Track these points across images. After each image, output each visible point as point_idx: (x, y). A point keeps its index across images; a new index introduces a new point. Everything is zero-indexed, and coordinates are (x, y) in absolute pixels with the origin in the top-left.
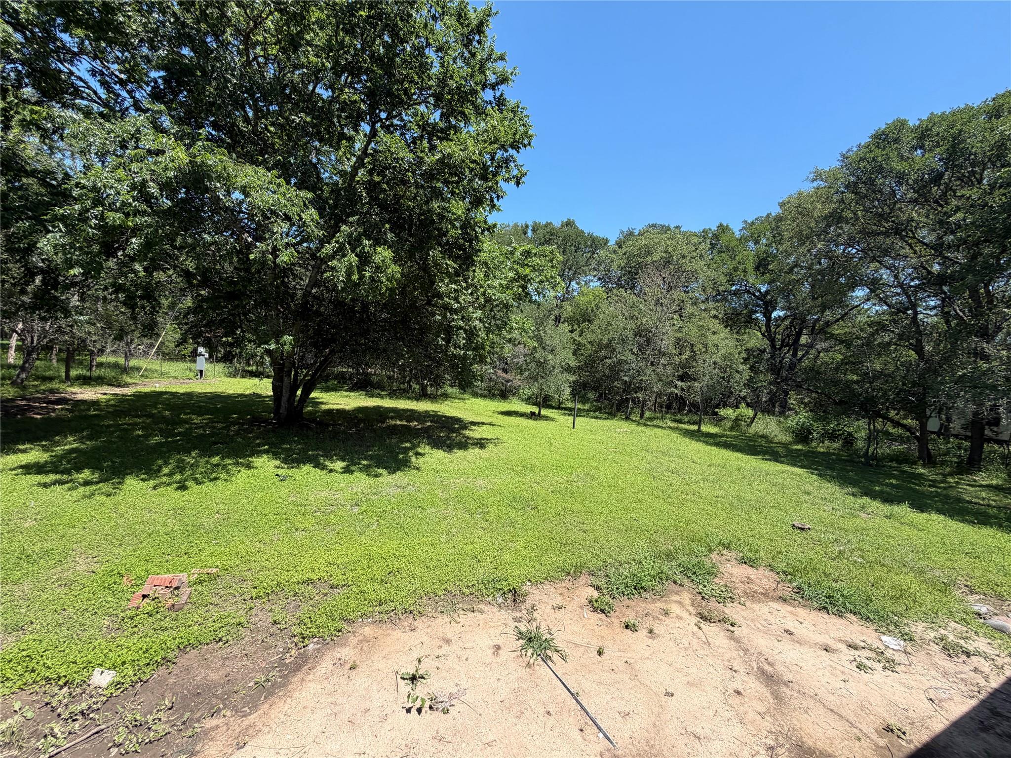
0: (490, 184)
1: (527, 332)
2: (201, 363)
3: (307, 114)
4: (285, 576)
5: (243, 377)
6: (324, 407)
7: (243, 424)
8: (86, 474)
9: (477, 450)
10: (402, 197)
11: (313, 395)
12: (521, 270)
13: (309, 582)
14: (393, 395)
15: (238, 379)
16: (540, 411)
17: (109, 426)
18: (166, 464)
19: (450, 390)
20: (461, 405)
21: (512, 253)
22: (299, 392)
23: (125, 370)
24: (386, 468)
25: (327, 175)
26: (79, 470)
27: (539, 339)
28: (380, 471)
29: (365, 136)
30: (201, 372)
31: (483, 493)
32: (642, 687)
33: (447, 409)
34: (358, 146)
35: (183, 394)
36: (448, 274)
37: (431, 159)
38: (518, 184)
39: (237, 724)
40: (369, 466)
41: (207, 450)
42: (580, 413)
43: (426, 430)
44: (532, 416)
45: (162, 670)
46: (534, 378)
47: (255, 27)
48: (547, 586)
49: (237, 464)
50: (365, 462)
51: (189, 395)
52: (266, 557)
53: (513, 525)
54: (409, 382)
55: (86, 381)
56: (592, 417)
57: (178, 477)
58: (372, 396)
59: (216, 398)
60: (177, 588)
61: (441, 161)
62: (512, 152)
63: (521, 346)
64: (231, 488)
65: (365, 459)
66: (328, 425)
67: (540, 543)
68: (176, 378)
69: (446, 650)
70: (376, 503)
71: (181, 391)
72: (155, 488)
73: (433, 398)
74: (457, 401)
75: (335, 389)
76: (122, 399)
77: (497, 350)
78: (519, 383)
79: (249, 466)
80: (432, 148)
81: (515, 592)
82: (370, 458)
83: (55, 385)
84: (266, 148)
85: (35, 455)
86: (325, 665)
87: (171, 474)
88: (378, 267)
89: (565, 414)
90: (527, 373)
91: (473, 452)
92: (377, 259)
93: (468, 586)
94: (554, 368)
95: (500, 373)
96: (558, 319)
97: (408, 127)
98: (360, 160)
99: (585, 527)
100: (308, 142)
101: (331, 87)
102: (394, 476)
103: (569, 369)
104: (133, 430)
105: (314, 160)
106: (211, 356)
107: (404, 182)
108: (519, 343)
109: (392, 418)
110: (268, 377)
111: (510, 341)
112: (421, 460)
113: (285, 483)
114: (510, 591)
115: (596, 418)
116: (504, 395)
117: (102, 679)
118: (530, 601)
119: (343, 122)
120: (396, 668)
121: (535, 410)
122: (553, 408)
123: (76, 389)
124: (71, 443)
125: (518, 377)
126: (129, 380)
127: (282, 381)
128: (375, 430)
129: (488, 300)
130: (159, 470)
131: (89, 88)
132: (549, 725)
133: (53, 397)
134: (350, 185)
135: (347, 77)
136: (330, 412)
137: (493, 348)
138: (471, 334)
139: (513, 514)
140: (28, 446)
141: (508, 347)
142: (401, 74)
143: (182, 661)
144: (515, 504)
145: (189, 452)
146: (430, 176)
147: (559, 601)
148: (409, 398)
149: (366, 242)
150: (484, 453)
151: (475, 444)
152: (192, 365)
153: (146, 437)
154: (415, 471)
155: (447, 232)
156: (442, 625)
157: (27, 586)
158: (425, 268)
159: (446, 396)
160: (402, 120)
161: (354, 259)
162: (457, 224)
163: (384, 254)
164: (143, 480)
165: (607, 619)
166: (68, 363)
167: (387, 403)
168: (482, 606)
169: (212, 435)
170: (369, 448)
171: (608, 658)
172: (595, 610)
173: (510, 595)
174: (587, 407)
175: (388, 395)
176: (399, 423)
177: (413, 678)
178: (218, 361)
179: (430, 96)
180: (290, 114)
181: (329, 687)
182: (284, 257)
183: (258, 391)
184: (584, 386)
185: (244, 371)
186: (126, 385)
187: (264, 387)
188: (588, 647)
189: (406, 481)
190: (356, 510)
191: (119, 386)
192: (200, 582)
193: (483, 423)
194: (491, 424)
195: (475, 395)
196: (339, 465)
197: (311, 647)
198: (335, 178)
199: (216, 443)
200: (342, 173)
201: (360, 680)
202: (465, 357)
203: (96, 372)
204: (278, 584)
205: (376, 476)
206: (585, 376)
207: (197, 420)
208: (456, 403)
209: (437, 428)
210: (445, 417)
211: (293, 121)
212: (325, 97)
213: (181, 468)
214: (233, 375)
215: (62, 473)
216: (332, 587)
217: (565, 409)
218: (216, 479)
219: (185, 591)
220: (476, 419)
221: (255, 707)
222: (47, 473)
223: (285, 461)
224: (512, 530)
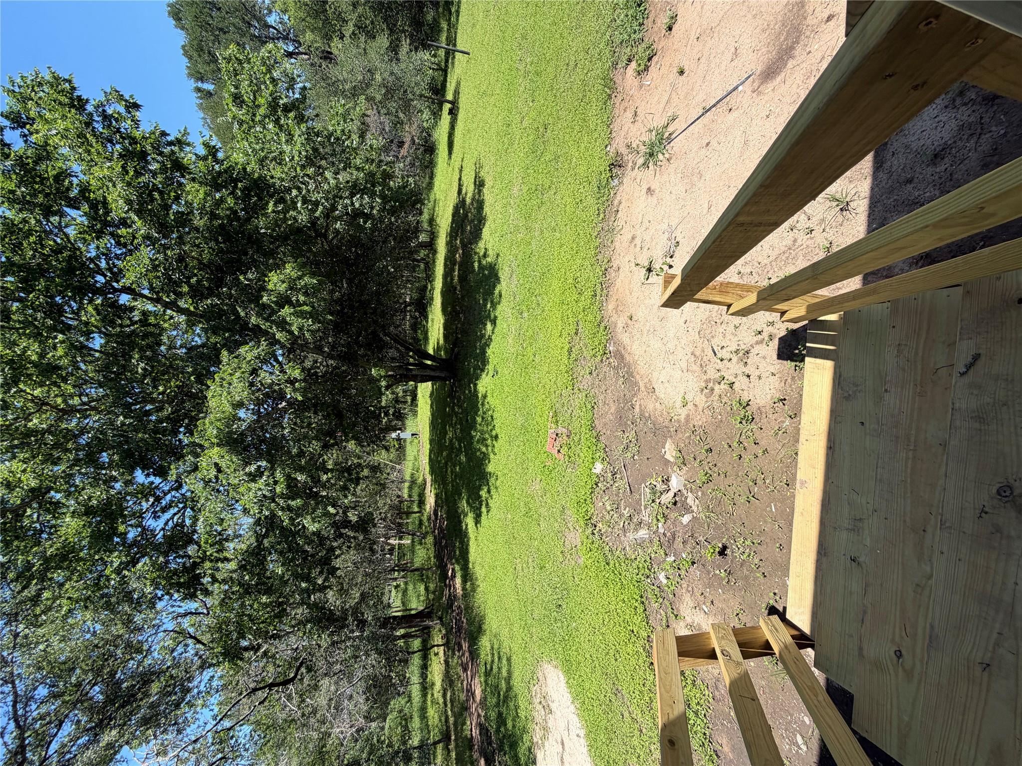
0: (149, 148)
1: (348, 111)
2: (406, 435)
3: (131, 357)
4: (563, 368)
5: (417, 406)
6: (442, 342)
7: (454, 403)
8: (483, 493)
9: (485, 190)
10: (200, 262)
11: (431, 352)
12: (262, 111)
13: (570, 351)
14: (429, 277)
15: (419, 409)
16: (449, 102)
17: (453, 486)
18: (479, 450)
19: (425, 216)
20: (441, 204)
21: (241, 122)
22: (429, 362)
23: (413, 482)
24: (494, 287)
25: (197, 339)
26: (480, 497)
27: (354, 93)
28: (497, 292)
29: (135, 300)
30: (413, 435)
31: (525, 188)
32: (722, 23)
33: (444, 222)
34: (150, 307)
35: (431, 445)
36: (285, 211)
37: (140, 227)
38: (136, 106)
39: (643, 394)
40: (492, 302)
41: (472, 425)
42: (452, 41)
43: (464, 246)
44: (453, 112)
45: (602, 438)
46: (406, 106)
47: (47, 404)
48: (615, 126)
49: (483, 404)
50: (489, 306)
51: (431, 441)
52: (548, 382)
53: (556, 158)
54: (418, 261)
55: (422, 502)
56: (457, 20)
57: (489, 442)
58: (432, 299)
59: (433, 424)
60: (557, 435)
61: (139, 213)
62: (90, 108)
63: (367, 120)
64: (499, 408)
65: (486, 305)
66: (457, 338)
67: (577, 128)
68: (418, 451)
69: (638, 241)
70: (522, 297)
71: (428, 446)
72: (495, 454)
73: (433, 236)
74: (437, 209)
75: (426, 333)
76: (434, 481)
77: (374, 155)
78: (415, 126)
79: (485, 397)
80: (124, 223)
81: (613, 164)
82: (485, 300)
83: (425, 518)
84: (184, 392)
85: (469, 520)
86: (625, 338)
87: (487, 446)
88: (291, 289)
89: (453, 63)
90: (401, 115)
91: (488, 195)
92: (282, 288)
93: (599, 214)
94: (392, 73)
95: (403, 152)
96: (327, 56)
97: (105, 251)
98: (167, 305)
99: (572, 64)
100: (164, 356)
101: (88, 334)
102: (502, 280)
103: (394, 48)
104: (456, 472)
105: (184, 350)
106: (400, 429)
107: (181, 259)
108: (363, 123)
109: (452, 279)
110: (416, 387)
111: (362, 136)
112: (490, 252)
113: (500, 370)
114: (610, 170)
115: (458, 12)
116: (430, 149)
117: (598, 468)
118: (623, 150)
119: (128, 322)
120: (640, 284)
121: (447, 107)
122: (445, 81)
123: (428, 507)
124: (464, 505)
125: (407, 129)
126: (421, 479)
127: (417, 375)
128: (462, 297)
129: (310, 161)
130: (484, 453)
131: (172, 518)
132: (716, 144)
133: (433, 517)
134: (201, 316)
135: (66, 317)
136: (446, 337)
137: (373, 160)
138: (355, 189)
139: (548, 156)
140: (463, 524)
141: (370, 140)
142: (34, 256)
143: (599, 428)
144: (539, 152)
145: (472, 437)
146: (164, 228)
147: (629, 114)
148: (434, 262)
149: (265, 299)
150: (489, 183)
151: (480, 191)
152: (408, 441)
153: (460, 464)
154: (500, 259)
155: (230, 209)
156: (621, 242)
157: (542, 511)
158: (284, 238)
159: (432, 221)
160: (98, 257)
161: (286, 311)
162: (218, 196)
163: (276, 281)
164: (489, 462)
165: (658, 54)
166: (408, 513)
167: (439, 284)
168: (616, 202)
169: (461, 424)
170: (477, 302)
171: (688, 62)
172: (647, 68)
173: (614, 171)
174: (444, 25)
175: (431, 282)
176: (456, 273)
177: (649, 270)
178: (404, 424)
179: (48, 221)
180: (137, 372)
181: (638, 336)
182: (297, 373)
183: (428, 394)
184: (417, 23)
185: (411, 405)
186: (425, 480)
187: (425, 390)
188: (673, 86)
189: (507, 269)
190: (525, 315)
191: (425, 484)
192: (557, 422)
193: (460, 179)
194: (461, 170)
195: (430, 186)
196: (489, 327)
197: (611, 348)
198: (198, 331)
199: (467, 420)
200: (191, 324)
201: (639, 314)
202: (383, 197)
203: (416, 498)
204: (567, 372)
205: (500, 296)
206: (402, 22)
207: (450, 434)
208: (439, 210)
209: (462, 234)
210: (452, 223)
211: (144, 369)
212: (103, 341)
213: (483, 440)
214: (415, 413)
215: (481, 505)
216: (576, 334)
217: (447, 61)
218: (492, 417)
219: (560, 430)
220: (456, 189)
221: (636, 384)
222: (481, 513)
223: (483, 370)
224: (561, 159)
